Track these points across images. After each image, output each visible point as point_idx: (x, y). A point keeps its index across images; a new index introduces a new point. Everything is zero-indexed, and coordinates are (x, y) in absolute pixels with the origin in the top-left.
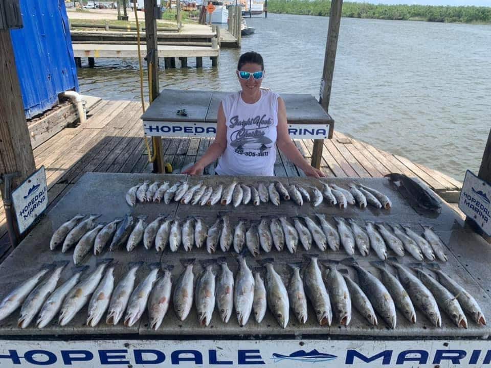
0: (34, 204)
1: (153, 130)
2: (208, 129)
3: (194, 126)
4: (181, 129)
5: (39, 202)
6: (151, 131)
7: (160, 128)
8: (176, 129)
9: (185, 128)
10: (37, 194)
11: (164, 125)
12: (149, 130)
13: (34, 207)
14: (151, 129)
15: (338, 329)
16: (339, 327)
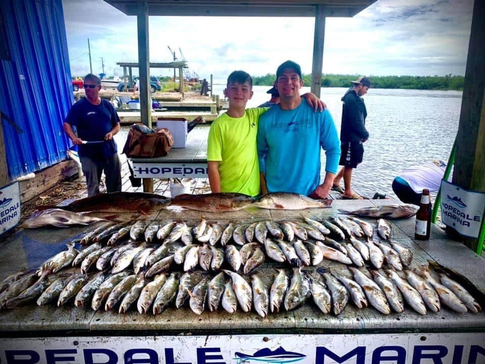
1: (143, 172)
2: (196, 169)
3: (183, 167)
4: (170, 170)
5: (9, 216)
6: (141, 173)
7: (149, 170)
8: (165, 170)
9: (174, 169)
10: (8, 208)
12: (138, 172)
14: (140, 171)
15: (305, 321)
16: (306, 319)
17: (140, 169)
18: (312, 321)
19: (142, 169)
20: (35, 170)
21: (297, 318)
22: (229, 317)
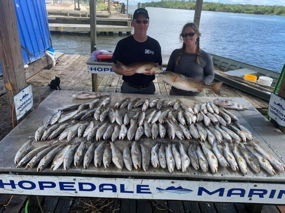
0: (25, 104)
4: (108, 70)
5: (28, 103)
6: (92, 70)
7: (97, 68)
9: (111, 69)
10: (27, 99)
11: (99, 67)
12: (90, 70)
13: (26, 106)
14: (91, 69)
15: (194, 175)
16: (195, 174)
17: (91, 68)
18: (197, 174)
19: (92, 68)
20: (28, 63)
21: (190, 172)
22: (154, 170)
